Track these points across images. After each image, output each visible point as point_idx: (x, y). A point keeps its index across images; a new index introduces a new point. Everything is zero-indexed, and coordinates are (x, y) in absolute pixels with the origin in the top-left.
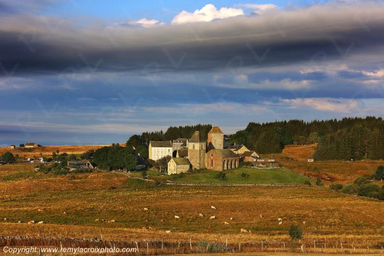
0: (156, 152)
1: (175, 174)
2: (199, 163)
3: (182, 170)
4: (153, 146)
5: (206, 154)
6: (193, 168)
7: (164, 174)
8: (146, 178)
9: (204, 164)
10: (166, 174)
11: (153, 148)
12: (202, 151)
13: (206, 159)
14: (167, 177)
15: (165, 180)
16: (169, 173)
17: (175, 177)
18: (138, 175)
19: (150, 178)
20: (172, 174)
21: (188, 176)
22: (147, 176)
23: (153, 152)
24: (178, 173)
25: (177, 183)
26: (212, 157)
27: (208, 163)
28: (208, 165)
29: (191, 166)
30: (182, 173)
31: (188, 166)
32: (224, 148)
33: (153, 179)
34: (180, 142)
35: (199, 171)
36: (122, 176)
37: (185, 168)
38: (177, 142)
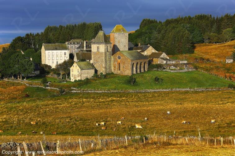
0: (51, 56)
1: (80, 81)
2: (105, 68)
3: (86, 75)
4: (46, 49)
5: (112, 57)
6: (99, 73)
7: (66, 81)
8: (48, 86)
9: (110, 67)
10: (68, 80)
11: (47, 52)
12: (108, 53)
13: (112, 62)
14: (70, 83)
15: (69, 87)
16: (72, 80)
17: (80, 84)
18: (37, 83)
19: (51, 86)
20: (76, 81)
21: (94, 82)
22: (48, 84)
23: (47, 56)
24: (83, 79)
25: (83, 91)
26: (119, 60)
27: (115, 67)
28: (114, 70)
29: (96, 71)
30: (87, 79)
31: (93, 71)
32: (130, 49)
33: (55, 86)
34: (74, 43)
35: (105, 76)
36: (18, 84)
37: (90, 74)
38: (71, 44)
